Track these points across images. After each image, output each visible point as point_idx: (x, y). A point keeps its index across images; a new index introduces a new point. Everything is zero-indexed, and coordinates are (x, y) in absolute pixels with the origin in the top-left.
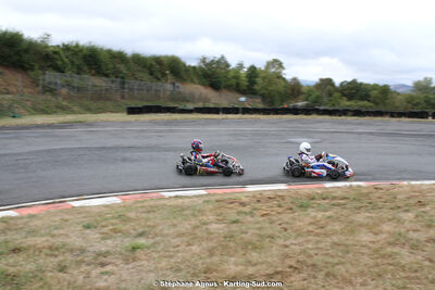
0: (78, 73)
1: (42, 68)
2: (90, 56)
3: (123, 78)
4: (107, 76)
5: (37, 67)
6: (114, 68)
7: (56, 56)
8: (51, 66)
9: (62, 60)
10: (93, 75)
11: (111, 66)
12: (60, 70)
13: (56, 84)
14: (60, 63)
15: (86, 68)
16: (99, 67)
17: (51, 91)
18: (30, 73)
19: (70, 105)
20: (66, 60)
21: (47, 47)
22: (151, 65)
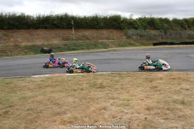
0: (145, 29)
1: (128, 28)
2: (151, 22)
3: (165, 30)
4: (158, 29)
5: (126, 28)
6: (162, 25)
7: (135, 23)
8: (133, 27)
9: (138, 24)
10: (152, 30)
11: (161, 25)
12: (136, 28)
13: (133, 34)
14: (136, 25)
15: (149, 27)
16: (155, 26)
17: (130, 37)
18: (124, 31)
19: (135, 43)
20: (139, 24)
21: (131, 19)
22: (182, 23)
